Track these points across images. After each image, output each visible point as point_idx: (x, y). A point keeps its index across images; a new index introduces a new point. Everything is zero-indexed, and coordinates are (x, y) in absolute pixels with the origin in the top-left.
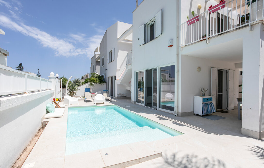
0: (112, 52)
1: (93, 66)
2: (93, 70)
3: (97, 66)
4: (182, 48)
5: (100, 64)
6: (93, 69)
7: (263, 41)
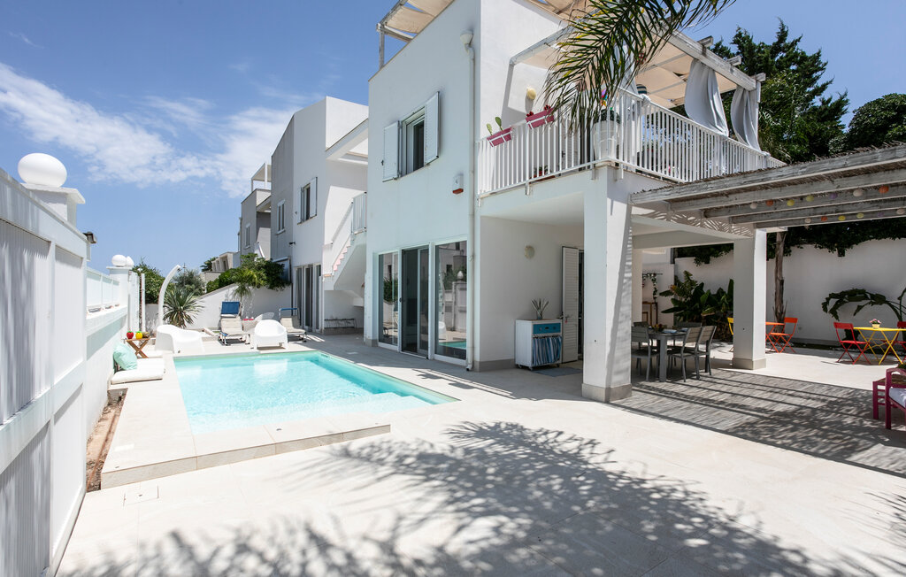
0: (308, 190)
1: (248, 229)
2: (248, 243)
3: (261, 229)
4: (482, 199)
5: (272, 225)
6: (247, 239)
7: (615, 203)
